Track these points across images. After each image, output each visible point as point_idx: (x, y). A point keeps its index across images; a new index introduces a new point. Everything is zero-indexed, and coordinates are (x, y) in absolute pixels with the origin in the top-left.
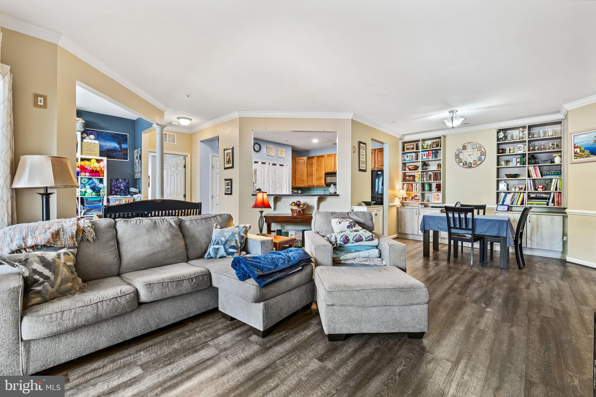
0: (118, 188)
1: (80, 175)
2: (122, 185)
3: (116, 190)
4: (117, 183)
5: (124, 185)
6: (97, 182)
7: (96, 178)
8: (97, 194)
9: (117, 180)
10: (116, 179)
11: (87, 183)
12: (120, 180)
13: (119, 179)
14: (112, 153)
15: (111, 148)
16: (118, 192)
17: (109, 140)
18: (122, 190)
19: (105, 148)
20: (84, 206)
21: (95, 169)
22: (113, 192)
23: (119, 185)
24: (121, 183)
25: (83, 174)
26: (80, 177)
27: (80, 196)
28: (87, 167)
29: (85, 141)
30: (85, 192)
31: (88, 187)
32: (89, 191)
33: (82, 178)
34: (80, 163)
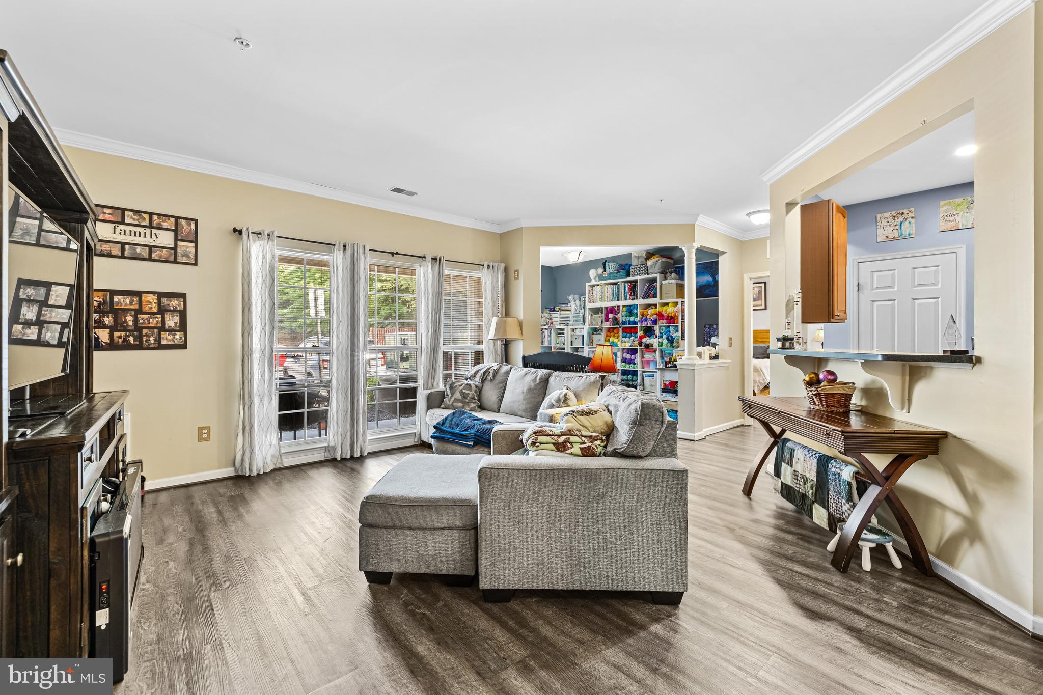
6: (672, 330)
8: (672, 345)
11: (664, 332)
22: (706, 343)
25: (661, 321)
26: (658, 325)
27: (658, 348)
28: (664, 313)
29: (663, 282)
30: (662, 343)
31: (664, 336)
32: (665, 341)
33: (660, 326)
34: (659, 309)
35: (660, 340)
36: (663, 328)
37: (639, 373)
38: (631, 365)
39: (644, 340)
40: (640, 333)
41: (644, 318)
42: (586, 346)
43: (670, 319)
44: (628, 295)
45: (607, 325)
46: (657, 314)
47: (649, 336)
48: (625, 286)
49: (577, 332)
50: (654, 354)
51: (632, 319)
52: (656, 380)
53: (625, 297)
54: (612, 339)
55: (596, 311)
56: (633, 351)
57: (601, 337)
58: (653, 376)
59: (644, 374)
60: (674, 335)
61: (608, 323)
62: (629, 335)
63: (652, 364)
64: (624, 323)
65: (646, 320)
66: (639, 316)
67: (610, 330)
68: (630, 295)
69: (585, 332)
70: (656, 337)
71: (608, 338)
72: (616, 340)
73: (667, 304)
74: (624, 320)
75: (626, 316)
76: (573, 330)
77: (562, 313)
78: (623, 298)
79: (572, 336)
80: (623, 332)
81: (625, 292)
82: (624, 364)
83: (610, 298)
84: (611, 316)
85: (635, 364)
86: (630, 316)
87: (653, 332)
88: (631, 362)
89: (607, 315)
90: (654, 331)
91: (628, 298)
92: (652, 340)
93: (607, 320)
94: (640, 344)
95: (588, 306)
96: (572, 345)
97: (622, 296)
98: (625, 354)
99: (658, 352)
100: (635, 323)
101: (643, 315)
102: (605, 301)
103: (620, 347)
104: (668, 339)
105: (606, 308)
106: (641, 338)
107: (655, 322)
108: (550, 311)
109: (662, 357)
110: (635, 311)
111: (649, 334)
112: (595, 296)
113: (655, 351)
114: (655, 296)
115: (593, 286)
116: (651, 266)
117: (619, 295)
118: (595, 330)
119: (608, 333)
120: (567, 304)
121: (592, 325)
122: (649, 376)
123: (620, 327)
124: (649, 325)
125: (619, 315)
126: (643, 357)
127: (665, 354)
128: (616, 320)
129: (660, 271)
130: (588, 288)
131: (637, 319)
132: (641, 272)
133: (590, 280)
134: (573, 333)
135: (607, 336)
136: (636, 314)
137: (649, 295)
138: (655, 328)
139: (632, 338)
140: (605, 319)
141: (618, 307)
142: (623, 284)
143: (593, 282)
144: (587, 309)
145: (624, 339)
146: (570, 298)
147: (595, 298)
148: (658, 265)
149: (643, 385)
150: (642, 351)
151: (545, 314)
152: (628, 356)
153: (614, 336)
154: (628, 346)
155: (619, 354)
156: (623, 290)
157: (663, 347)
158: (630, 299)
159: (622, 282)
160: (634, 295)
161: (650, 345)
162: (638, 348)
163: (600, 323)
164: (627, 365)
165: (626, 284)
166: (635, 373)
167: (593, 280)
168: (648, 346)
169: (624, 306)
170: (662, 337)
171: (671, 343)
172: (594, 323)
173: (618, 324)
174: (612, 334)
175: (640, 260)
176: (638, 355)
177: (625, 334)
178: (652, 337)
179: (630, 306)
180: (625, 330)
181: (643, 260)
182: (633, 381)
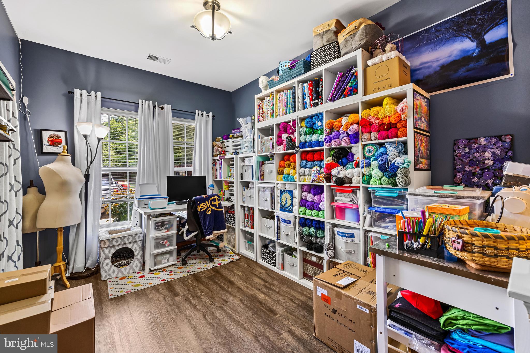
0: (474, 162)
1: (360, 141)
2: (487, 155)
3: (468, 168)
4: (470, 149)
5: (494, 154)
6: (391, 150)
7: (393, 143)
8: (391, 180)
9: (474, 140)
10: (470, 140)
11: (374, 155)
12: (483, 141)
13: (477, 139)
14: (456, 71)
15: (451, 59)
16: (474, 175)
17: (448, 40)
18: (488, 168)
19: (435, 65)
20: (371, 206)
21: (386, 121)
22: (459, 175)
23: (477, 155)
24: (484, 149)
25: (366, 135)
26: (360, 144)
27: (361, 185)
28: (373, 120)
29: (370, 62)
30: (370, 176)
31: (374, 164)
32: (376, 173)
33: (364, 146)
34: (363, 113)
35: (366, 171)
36: (372, 147)
37: (327, 227)
38: (315, 212)
39: (334, 172)
40: (327, 160)
41: (333, 134)
42: (255, 181)
43: (387, 130)
44: (308, 100)
45: (280, 150)
46: (358, 123)
47: (344, 165)
48: (303, 88)
49: (246, 163)
50: (352, 195)
51: (315, 137)
52: (358, 244)
53: (304, 104)
54: (286, 170)
55: (267, 131)
56: (318, 190)
57: (272, 167)
58: (352, 236)
59: (336, 229)
60: (398, 161)
61: (281, 147)
62: (310, 163)
63: (349, 214)
64: (303, 145)
65: (338, 136)
66: (326, 129)
67: (285, 157)
68: (311, 99)
69: (254, 162)
70: (357, 165)
71: (281, 169)
72: (291, 171)
73: (379, 103)
74: (302, 140)
75: (306, 134)
76: (243, 159)
77: (235, 140)
78: (301, 106)
79: (242, 167)
80: (302, 160)
81: (303, 98)
82: (302, 209)
83: (283, 109)
84: (284, 136)
85: (319, 210)
86: (312, 133)
87: (349, 157)
88: (314, 206)
89: (279, 136)
90: (353, 155)
91: (308, 104)
92: (350, 171)
93: (280, 143)
94: (328, 178)
95: (258, 125)
96: (242, 178)
97: (299, 104)
98: (304, 194)
99: (360, 194)
100: (319, 143)
101: (332, 128)
102: (276, 116)
103: (297, 183)
104: (382, 168)
105: (278, 125)
106: (330, 167)
107: (355, 138)
108: (223, 139)
109: (368, 202)
110: (319, 124)
111: (344, 160)
112: (265, 111)
113: (354, 191)
114: (354, 91)
115: (262, 99)
116: (346, 41)
117: (294, 102)
118: (267, 159)
119: (282, 163)
120: (239, 129)
121: (262, 152)
122: (344, 235)
123: (297, 152)
124: (343, 145)
125: (296, 134)
126: (332, 200)
127: (375, 197)
128: (291, 140)
129: (363, 42)
130: (257, 102)
131: (322, 138)
132: (328, 57)
133: (260, 91)
134: (243, 164)
135: (280, 166)
136: (322, 129)
137: (342, 93)
138: (354, 150)
139: (315, 168)
140: (277, 141)
141: (294, 121)
142: (300, 85)
143: (264, 93)
144: (256, 130)
145: (302, 170)
146: (241, 121)
147: (265, 115)
148: (358, 34)
149: (335, 248)
150: (332, 191)
151: (217, 143)
152: (310, 197)
153: (289, 166)
154: (308, 181)
155: (296, 193)
156: (300, 95)
157: (372, 185)
158: (311, 105)
159: (299, 82)
160: (317, 98)
161: (345, 180)
162: (325, 184)
163: (270, 148)
164: (308, 211)
165: (305, 85)
166: (320, 225)
167: (263, 91)
168: (341, 182)
169: (302, 119)
170: (369, 165)
171: (390, 177)
172: (264, 149)
173: (293, 147)
174: (287, 163)
175: (325, 38)
176: (326, 195)
177: (304, 162)
178: (349, 165)
179: (311, 117)
180: (304, 156)
181: (331, 35)
182: (317, 237)
